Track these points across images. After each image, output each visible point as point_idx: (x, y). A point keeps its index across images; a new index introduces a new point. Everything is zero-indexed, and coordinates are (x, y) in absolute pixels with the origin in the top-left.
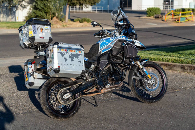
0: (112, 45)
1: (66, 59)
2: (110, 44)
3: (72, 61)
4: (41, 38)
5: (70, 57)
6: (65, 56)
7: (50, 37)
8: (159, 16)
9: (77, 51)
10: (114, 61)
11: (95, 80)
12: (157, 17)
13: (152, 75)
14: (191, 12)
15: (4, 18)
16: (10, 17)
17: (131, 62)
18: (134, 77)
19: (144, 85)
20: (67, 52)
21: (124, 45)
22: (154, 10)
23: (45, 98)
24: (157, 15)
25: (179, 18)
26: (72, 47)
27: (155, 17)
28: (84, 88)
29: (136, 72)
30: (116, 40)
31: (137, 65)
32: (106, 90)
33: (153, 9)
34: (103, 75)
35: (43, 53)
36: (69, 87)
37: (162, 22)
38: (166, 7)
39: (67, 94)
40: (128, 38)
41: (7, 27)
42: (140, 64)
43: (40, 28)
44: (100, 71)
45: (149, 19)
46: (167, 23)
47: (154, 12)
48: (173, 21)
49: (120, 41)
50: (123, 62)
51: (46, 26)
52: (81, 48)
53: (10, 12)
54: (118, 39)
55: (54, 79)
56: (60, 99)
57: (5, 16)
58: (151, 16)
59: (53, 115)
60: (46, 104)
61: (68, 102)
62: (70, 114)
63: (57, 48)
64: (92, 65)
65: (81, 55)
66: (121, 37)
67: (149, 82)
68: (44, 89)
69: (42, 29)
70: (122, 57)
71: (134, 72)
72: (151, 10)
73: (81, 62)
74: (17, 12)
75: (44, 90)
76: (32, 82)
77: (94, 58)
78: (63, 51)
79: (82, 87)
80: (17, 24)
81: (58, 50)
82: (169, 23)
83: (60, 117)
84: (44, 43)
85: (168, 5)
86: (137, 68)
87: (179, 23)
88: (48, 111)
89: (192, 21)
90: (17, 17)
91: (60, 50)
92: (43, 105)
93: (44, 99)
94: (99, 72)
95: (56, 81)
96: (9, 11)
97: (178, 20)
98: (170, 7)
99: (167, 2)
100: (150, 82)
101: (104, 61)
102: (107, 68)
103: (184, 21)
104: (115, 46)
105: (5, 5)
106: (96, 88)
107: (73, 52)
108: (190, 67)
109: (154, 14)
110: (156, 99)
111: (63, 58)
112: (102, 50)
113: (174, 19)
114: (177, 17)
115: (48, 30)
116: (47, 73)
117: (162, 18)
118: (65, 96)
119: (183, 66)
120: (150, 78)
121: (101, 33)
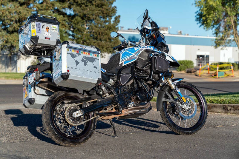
0: (136, 56)
1: (77, 63)
2: (133, 54)
3: (85, 65)
4: (46, 38)
5: (82, 60)
6: (76, 59)
7: (58, 39)
8: (191, 70)
9: (92, 54)
10: (139, 76)
11: (115, 97)
12: (189, 71)
13: (187, 98)
14: (231, 66)
15: (3, 69)
16: (10, 68)
17: (160, 77)
18: (164, 99)
19: (177, 110)
20: (79, 54)
21: (151, 56)
22: (186, 63)
23: (49, 115)
24: (189, 69)
25: (216, 73)
26: (85, 49)
27: (186, 71)
28: (99, 105)
29: (167, 93)
30: (141, 50)
31: (169, 85)
32: (128, 111)
33: (184, 62)
34: (125, 93)
35: (48, 60)
36: (81, 104)
37: (196, 77)
38: (200, 62)
39: (77, 112)
40: (157, 50)
41: (6, 78)
42: (173, 83)
43: (45, 27)
44: (121, 86)
45: (179, 73)
46: (202, 78)
47: (185, 66)
48: (209, 76)
49: (147, 51)
50: (150, 76)
51: (53, 25)
52: (97, 50)
53: (11, 61)
54: (144, 49)
55: (62, 93)
56: (68, 117)
57: (4, 67)
58: (182, 70)
59: (59, 138)
60: (50, 123)
61: (79, 122)
62: (81, 138)
63: (67, 47)
64: (111, 80)
65: (97, 59)
66: (148, 47)
67: (183, 107)
68: (48, 104)
69: (48, 28)
70: (149, 71)
71: (165, 93)
72: (183, 63)
73: (96, 68)
74: (19, 62)
75: (48, 106)
76: (33, 98)
77: (113, 70)
78: (74, 52)
79: (98, 104)
80: (18, 74)
81: (68, 50)
82: (204, 78)
83: (68, 141)
84: (50, 46)
85: (202, 60)
86: (168, 88)
87: (216, 78)
88: (52, 132)
89: (233, 77)
90: (19, 68)
91: (71, 51)
92: (45, 124)
93: (47, 117)
94: (119, 87)
95: (63, 95)
96: (9, 61)
97: (216, 75)
98: (205, 62)
99: (201, 58)
100: (185, 106)
101: (126, 75)
102: (129, 83)
103: (222, 76)
104: (140, 58)
105: (5, 54)
106: (116, 108)
107: (87, 55)
108: (234, 107)
109: (185, 69)
110: (193, 130)
111: (73, 61)
112: (124, 61)
113: (210, 74)
114: (213, 72)
115: (56, 30)
116: (52, 81)
117: (195, 73)
118: (75, 115)
119: (225, 106)
120: (185, 101)
121: (122, 45)
